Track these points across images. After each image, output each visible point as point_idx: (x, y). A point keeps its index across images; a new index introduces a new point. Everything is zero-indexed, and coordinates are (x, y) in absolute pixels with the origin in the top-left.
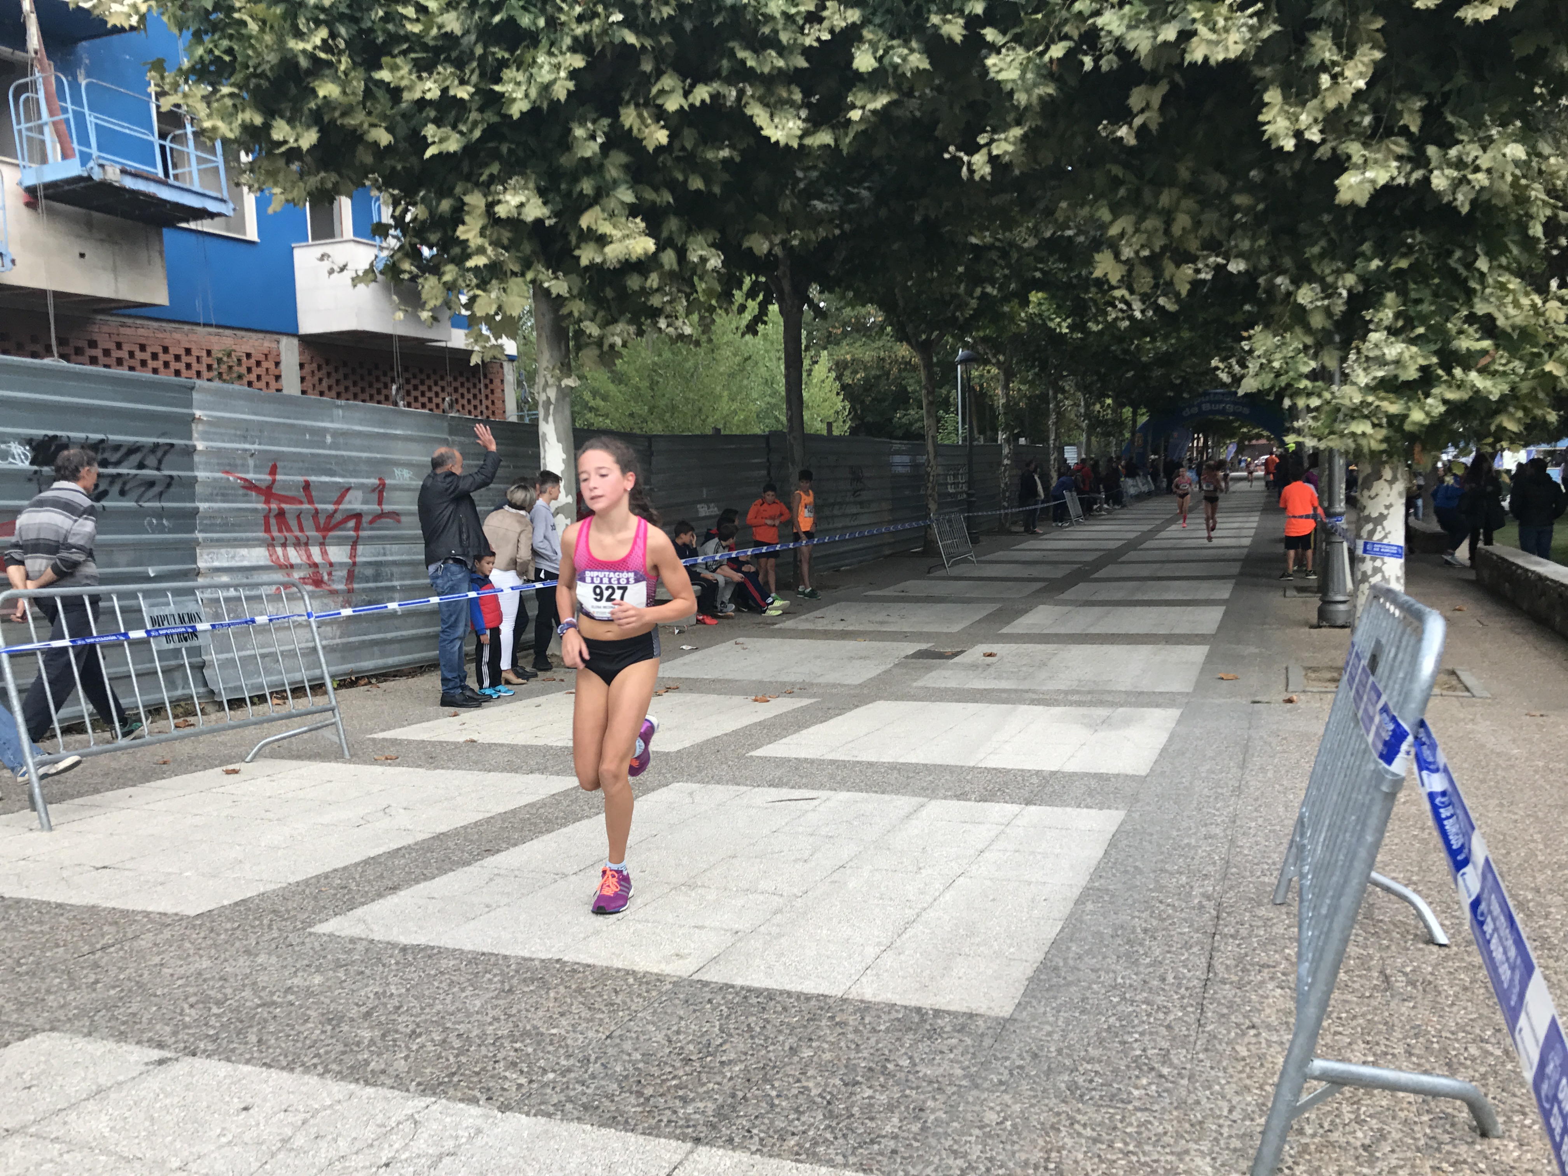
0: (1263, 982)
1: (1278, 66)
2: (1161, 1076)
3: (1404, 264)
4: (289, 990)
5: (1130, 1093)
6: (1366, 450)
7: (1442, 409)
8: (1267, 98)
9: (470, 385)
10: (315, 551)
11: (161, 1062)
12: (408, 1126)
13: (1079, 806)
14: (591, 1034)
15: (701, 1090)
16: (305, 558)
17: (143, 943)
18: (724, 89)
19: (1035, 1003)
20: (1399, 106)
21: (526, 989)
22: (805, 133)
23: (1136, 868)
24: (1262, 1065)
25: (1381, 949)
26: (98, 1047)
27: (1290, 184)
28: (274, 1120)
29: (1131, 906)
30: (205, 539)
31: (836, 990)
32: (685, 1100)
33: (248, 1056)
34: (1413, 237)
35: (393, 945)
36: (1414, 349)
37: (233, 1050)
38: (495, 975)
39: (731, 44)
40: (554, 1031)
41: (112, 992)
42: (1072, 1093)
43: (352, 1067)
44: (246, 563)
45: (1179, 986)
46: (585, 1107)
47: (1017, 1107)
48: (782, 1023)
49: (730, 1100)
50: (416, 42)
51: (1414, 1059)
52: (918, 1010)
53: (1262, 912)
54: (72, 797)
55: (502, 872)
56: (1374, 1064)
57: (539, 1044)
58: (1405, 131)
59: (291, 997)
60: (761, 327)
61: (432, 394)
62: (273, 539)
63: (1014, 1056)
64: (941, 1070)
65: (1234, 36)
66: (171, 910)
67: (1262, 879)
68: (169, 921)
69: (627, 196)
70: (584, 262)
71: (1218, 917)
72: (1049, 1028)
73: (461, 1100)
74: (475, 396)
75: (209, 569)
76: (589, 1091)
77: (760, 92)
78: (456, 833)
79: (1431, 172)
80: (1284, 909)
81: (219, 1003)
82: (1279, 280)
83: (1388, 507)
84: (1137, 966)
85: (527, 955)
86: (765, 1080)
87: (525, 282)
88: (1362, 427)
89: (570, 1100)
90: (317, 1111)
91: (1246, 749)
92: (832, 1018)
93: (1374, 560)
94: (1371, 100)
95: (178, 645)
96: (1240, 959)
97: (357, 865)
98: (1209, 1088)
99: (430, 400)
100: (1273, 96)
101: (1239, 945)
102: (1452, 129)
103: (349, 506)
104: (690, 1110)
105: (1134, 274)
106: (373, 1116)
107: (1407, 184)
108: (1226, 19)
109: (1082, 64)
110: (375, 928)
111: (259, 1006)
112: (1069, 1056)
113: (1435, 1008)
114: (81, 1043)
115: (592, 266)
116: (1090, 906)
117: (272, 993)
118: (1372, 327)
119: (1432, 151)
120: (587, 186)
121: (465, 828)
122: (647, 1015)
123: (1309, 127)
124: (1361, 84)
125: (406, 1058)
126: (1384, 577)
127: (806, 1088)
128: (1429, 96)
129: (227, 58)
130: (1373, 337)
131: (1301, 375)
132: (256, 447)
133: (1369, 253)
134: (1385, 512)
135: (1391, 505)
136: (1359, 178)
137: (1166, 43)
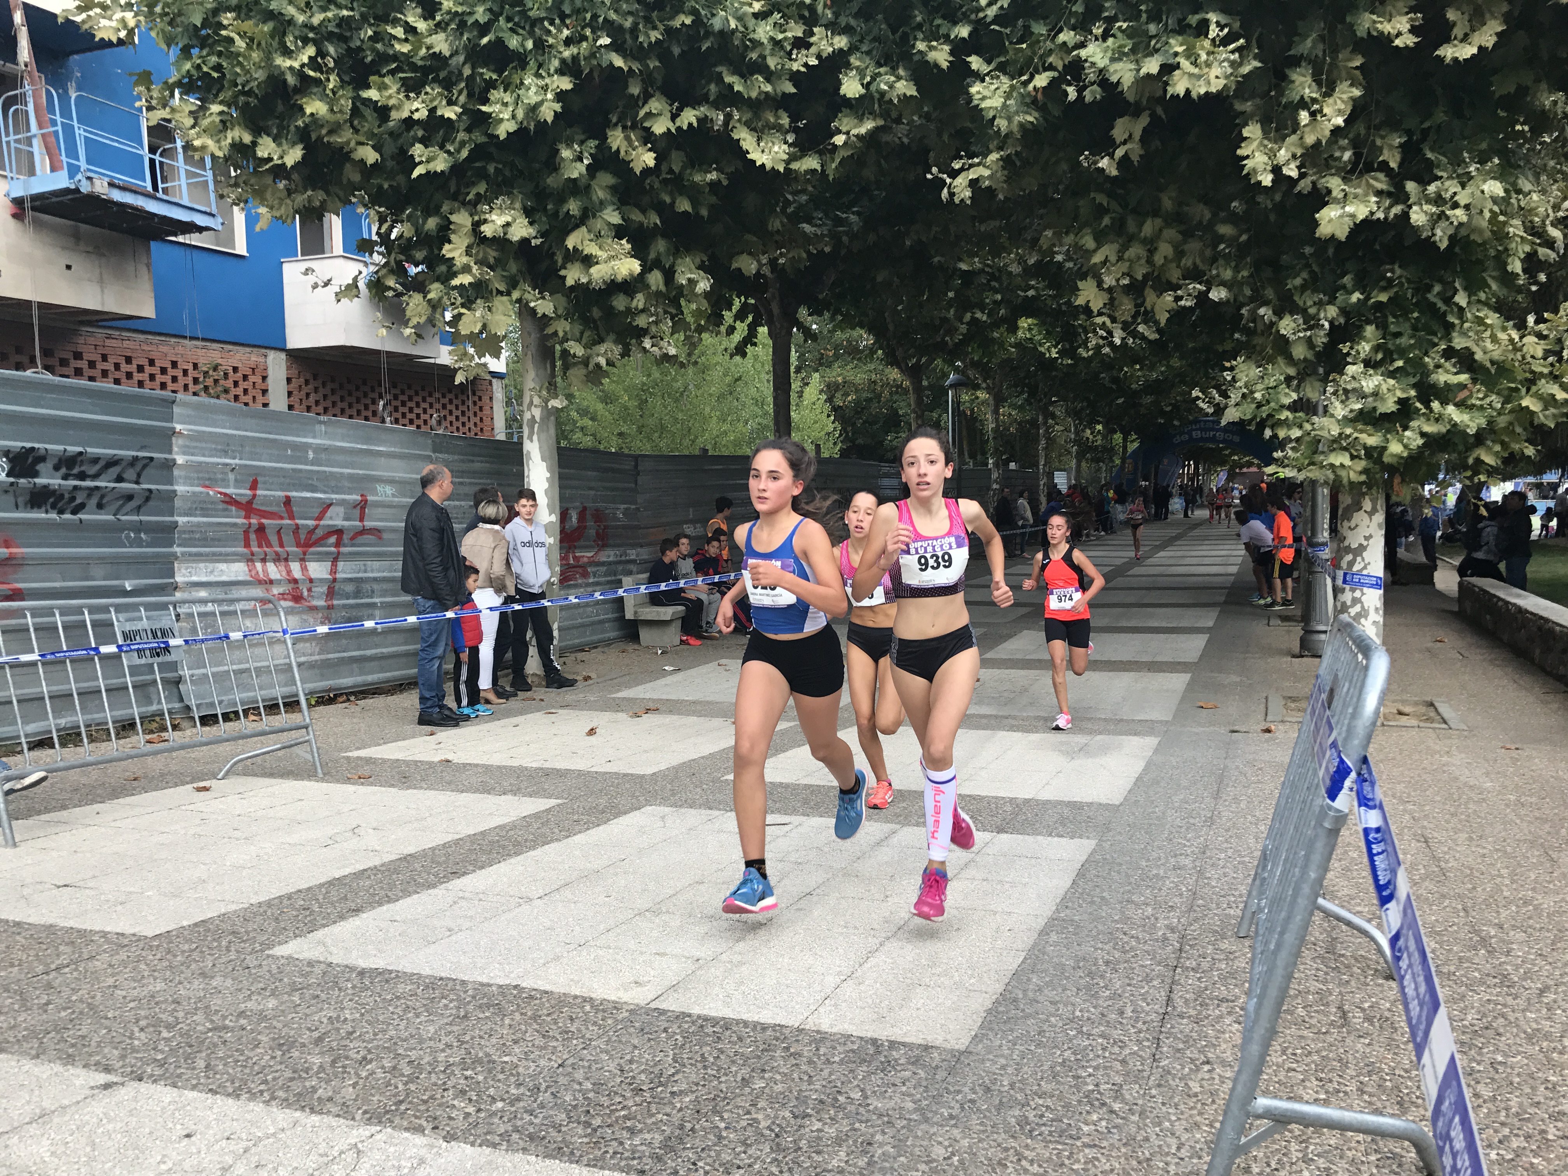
0: (1221, 1017)
1: (1258, 101)
2: (1112, 1112)
3: (1383, 297)
4: (242, 1014)
5: (1080, 1129)
6: (1345, 481)
7: (1420, 442)
8: (1246, 132)
9: (459, 402)
10: (296, 568)
11: (107, 1086)
12: (351, 1156)
13: (1050, 835)
14: (542, 1063)
15: (649, 1121)
16: (284, 573)
17: (98, 963)
18: (712, 114)
19: (991, 1035)
20: (1379, 142)
21: (481, 1015)
22: (792, 158)
23: (1103, 898)
24: (1213, 1102)
25: (1340, 985)
26: (45, 1070)
27: (1272, 217)
28: (217, 1147)
29: (1095, 938)
30: (183, 554)
31: (793, 1021)
32: (632, 1131)
33: (194, 1082)
34: (1393, 271)
35: (352, 969)
36: (1392, 382)
37: (179, 1076)
38: (451, 1001)
39: (719, 69)
40: (506, 1059)
41: (63, 1014)
42: (1022, 1128)
43: (300, 1094)
44: (224, 578)
45: (1137, 1020)
46: (532, 1137)
47: (965, 1142)
48: (736, 1053)
49: (677, 1132)
50: (404, 62)
51: (1366, 1097)
52: (874, 1041)
53: (1225, 945)
54: (39, 813)
55: (467, 895)
56: (1326, 1103)
57: (490, 1072)
58: (1384, 167)
59: (243, 1022)
60: (749, 349)
61: (420, 411)
62: (253, 554)
63: (966, 1089)
64: (892, 1103)
65: (1216, 71)
66: (129, 931)
67: (1228, 911)
68: (126, 942)
69: (614, 217)
70: (570, 282)
71: (1181, 950)
72: (1003, 1061)
73: (407, 1129)
74: (463, 413)
75: (188, 582)
76: (537, 1121)
77: (747, 116)
78: (424, 854)
79: (1410, 207)
80: (1247, 943)
81: (169, 1027)
82: (1262, 311)
83: (1367, 538)
84: (1097, 998)
85: (485, 980)
86: (715, 1112)
87: (511, 301)
88: (1340, 459)
89: (516, 1130)
90: (260, 1139)
91: (1221, 780)
92: (787, 1049)
93: (1353, 590)
94: (1351, 136)
95: (150, 661)
96: (1199, 994)
97: (321, 885)
98: (1159, 1124)
99: (418, 416)
100: (1252, 131)
101: (1199, 979)
102: (1430, 165)
103: (331, 523)
104: (637, 1142)
105: (1116, 302)
106: (316, 1145)
107: (1386, 218)
108: (1209, 53)
109: (1066, 94)
110: (334, 950)
111: (210, 1030)
112: (1021, 1090)
113: (1392, 1044)
114: (28, 1065)
115: (578, 287)
116: (1054, 937)
117: (224, 1017)
118: (1349, 360)
119: (1411, 186)
120: (573, 207)
121: (433, 849)
122: (601, 1043)
123: (1287, 163)
124: (1340, 121)
125: (354, 1085)
126: (1363, 607)
127: (756, 1120)
128: (1409, 133)
129: (215, 75)
130: (1351, 369)
131: (1283, 406)
132: (237, 461)
133: (1349, 286)
134: (1365, 543)
135: (1371, 536)
136: (1339, 212)
137: (1148, 76)
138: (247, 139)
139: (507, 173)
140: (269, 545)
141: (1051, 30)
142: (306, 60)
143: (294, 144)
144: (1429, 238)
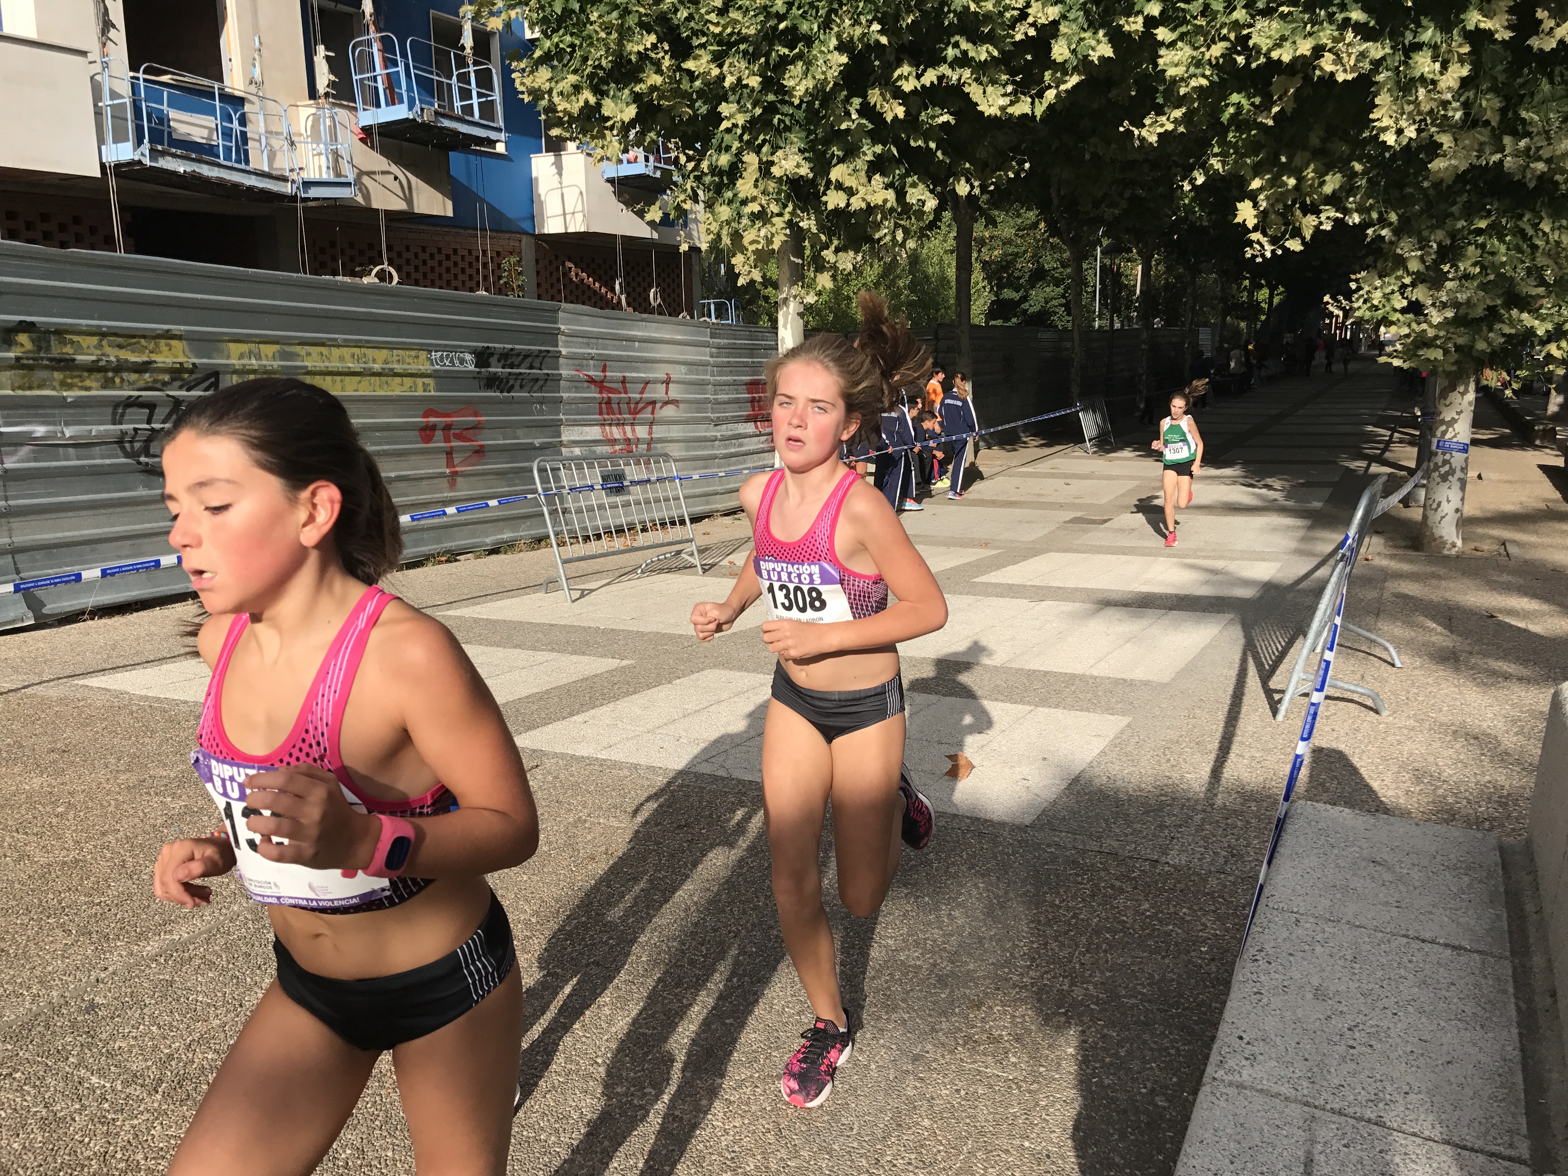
1: (1389, 73)
3: (1483, 224)
6: (1440, 370)
7: (1503, 340)
8: (1377, 101)
10: (628, 429)
13: (1204, 613)
16: (622, 434)
18: (948, 72)
19: (1180, 679)
20: (1484, 104)
30: (566, 420)
31: (1078, 672)
34: (1491, 205)
36: (1482, 293)
44: (588, 438)
48: (1057, 679)
49: (1044, 697)
52: (1123, 679)
62: (604, 420)
63: (1172, 691)
75: (569, 441)
79: (1505, 157)
83: (1459, 413)
92: (1080, 680)
93: (1444, 454)
94: (1462, 99)
100: (1383, 99)
103: (649, 395)
105: (1268, 220)
107: (1487, 163)
119: (1507, 140)
123: (1407, 126)
124: (1449, 96)
126: (1451, 467)
128: (1507, 98)
129: (569, 50)
130: (1449, 285)
131: (1395, 310)
132: (594, 351)
133: (1457, 214)
134: (1457, 417)
135: (1461, 412)
136: (1447, 164)
137: (1303, 56)
138: (592, 100)
139: (788, 123)
140: (614, 414)
141: (1225, 8)
142: (649, 46)
143: (628, 104)
144: (1519, 181)
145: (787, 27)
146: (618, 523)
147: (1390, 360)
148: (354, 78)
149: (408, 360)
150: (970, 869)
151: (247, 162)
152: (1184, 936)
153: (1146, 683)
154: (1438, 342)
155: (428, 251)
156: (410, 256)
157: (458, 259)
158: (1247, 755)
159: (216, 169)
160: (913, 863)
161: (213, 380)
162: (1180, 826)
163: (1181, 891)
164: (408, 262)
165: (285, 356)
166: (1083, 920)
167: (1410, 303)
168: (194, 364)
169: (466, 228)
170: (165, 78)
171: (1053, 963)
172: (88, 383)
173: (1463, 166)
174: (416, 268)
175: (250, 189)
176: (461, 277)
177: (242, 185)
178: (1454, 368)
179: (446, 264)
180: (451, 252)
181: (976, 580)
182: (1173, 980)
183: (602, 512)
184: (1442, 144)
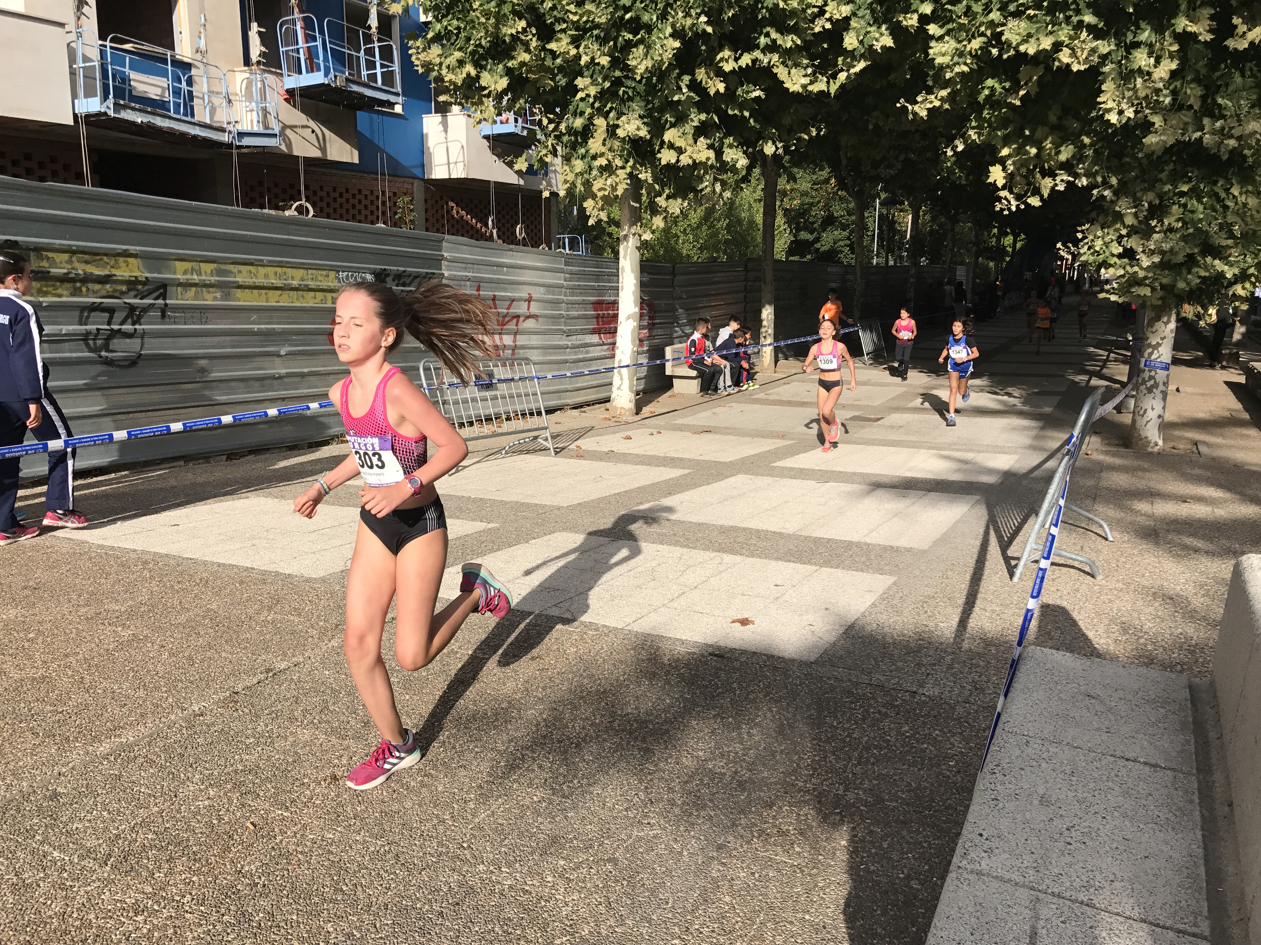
1: (1113, 66)
3: (1185, 188)
6: (1148, 304)
7: (1198, 281)
8: (1104, 87)
13: (956, 493)
15: (815, 557)
18: (760, 57)
19: (935, 547)
21: (730, 532)
22: (809, 84)
31: (855, 540)
32: (811, 559)
34: (1192, 172)
36: (1183, 244)
38: (713, 528)
39: (768, 29)
40: (750, 542)
43: (684, 545)
46: (776, 558)
48: (837, 545)
49: (828, 560)
52: (890, 546)
58: (1190, 108)
63: (929, 557)
64: (902, 558)
69: (696, 122)
72: (943, 553)
73: (732, 554)
77: (783, 58)
79: (1204, 134)
82: (1106, 193)
83: (1163, 339)
85: (721, 524)
92: (856, 546)
93: (1150, 371)
94: (1171, 87)
100: (1108, 86)
103: (514, 310)
104: (814, 561)
105: (1014, 181)
107: (1190, 139)
116: (960, 525)
119: (1206, 121)
122: (783, 541)
123: (1127, 108)
125: (701, 545)
126: (1155, 382)
128: (1207, 87)
129: (455, 32)
130: (1156, 236)
131: (1113, 255)
132: (471, 274)
133: (1164, 179)
134: (1161, 342)
135: (1165, 338)
136: (1158, 138)
137: (1044, 50)
138: (473, 73)
139: (631, 94)
141: (984, 10)
142: (520, 30)
143: (501, 77)
144: (1215, 153)
145: (631, 17)
146: (487, 412)
147: (1108, 296)
148: (281, 49)
149: (320, 278)
150: (765, 696)
151: (193, 115)
152: (935, 752)
153: (909, 550)
154: (1147, 282)
155: (338, 190)
156: (324, 194)
157: (362, 197)
158: (989, 609)
159: (167, 120)
160: (720, 690)
161: (162, 291)
162: (935, 665)
163: (934, 717)
164: (322, 199)
165: (220, 272)
166: (855, 738)
167: (1125, 249)
168: (146, 278)
169: (369, 173)
170: (127, 46)
171: (831, 772)
172: (59, 291)
173: (1171, 141)
174: (328, 205)
175: (195, 137)
176: (364, 212)
177: (188, 134)
178: (1160, 302)
179: (352, 201)
180: (357, 192)
181: (775, 464)
182: (926, 788)
183: (474, 403)
184: (1154, 124)
